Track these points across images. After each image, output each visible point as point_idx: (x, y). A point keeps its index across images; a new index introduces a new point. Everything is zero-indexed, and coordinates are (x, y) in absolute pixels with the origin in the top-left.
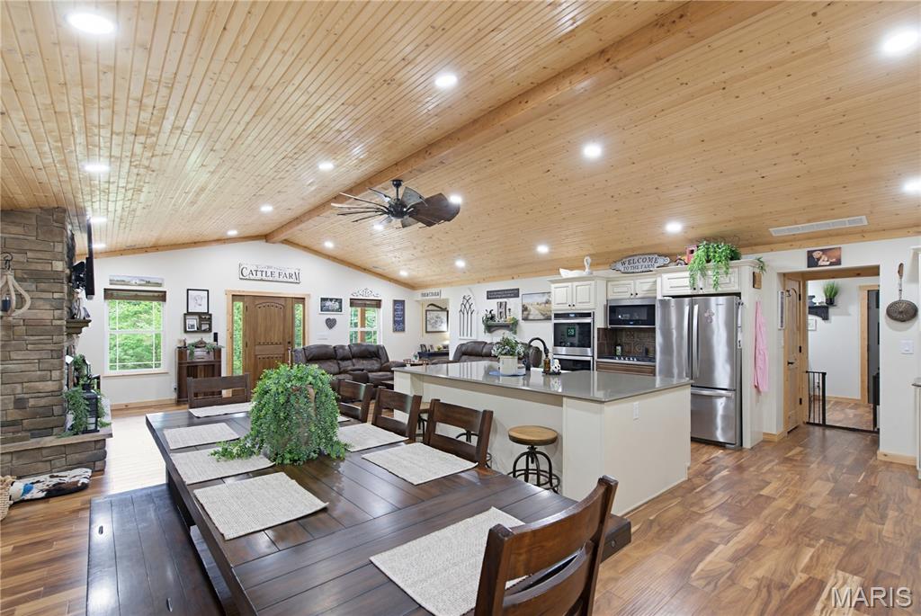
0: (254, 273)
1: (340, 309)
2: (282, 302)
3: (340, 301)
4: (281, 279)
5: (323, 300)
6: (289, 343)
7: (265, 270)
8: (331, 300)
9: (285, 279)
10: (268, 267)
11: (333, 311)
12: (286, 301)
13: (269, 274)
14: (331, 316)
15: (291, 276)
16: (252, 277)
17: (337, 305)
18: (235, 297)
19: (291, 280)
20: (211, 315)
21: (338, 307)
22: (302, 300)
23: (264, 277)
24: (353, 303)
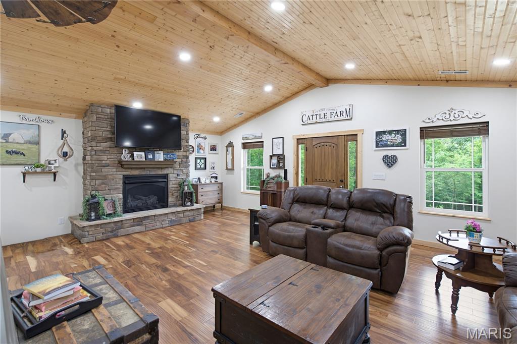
0: (311, 117)
1: (404, 143)
2: (335, 140)
3: (403, 133)
4: (333, 119)
5: (378, 134)
6: (342, 181)
7: (318, 113)
8: (390, 132)
9: (336, 118)
10: (322, 110)
11: (392, 146)
12: (337, 139)
13: (322, 116)
14: (390, 152)
15: (341, 114)
16: (309, 122)
17: (399, 139)
18: (299, 141)
19: (342, 118)
20: (284, 156)
21: (400, 140)
22: (353, 137)
23: (318, 120)
24: (425, 133)
